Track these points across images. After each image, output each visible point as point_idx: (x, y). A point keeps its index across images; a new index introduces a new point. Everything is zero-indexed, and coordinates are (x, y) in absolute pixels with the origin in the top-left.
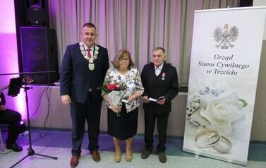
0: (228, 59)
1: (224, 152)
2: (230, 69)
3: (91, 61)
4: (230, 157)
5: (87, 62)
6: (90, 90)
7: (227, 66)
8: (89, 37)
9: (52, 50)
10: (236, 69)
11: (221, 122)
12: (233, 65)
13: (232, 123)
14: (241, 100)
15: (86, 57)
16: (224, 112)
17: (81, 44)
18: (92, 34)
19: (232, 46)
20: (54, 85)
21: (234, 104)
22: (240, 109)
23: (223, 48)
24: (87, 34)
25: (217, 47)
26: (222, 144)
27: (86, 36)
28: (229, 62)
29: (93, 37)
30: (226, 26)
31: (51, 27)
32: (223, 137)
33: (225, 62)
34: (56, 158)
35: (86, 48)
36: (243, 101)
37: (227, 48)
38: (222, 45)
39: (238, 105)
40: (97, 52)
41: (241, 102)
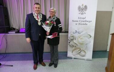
0: (83, 18)
1: (83, 56)
2: (85, 23)
3: (39, 21)
4: (85, 58)
5: (37, 22)
6: (40, 35)
7: (83, 21)
8: (37, 9)
9: (6, 17)
10: (87, 23)
11: (82, 44)
12: (86, 21)
13: (86, 44)
14: (89, 35)
15: (37, 19)
16: (83, 40)
17: (33, 13)
18: (38, 8)
19: (85, 13)
20: (9, 33)
21: (87, 37)
22: (89, 39)
23: (81, 14)
24: (36, 8)
25: (79, 14)
26: (83, 53)
27: (36, 9)
28: (84, 20)
29: (39, 9)
30: (83, 5)
31: (4, 6)
32: (83, 50)
33: (82, 20)
34: (12, 66)
35: (36, 15)
36: (90, 35)
37: (83, 14)
38: (81, 13)
39: (88, 37)
40: (41, 17)
41: (89, 36)
